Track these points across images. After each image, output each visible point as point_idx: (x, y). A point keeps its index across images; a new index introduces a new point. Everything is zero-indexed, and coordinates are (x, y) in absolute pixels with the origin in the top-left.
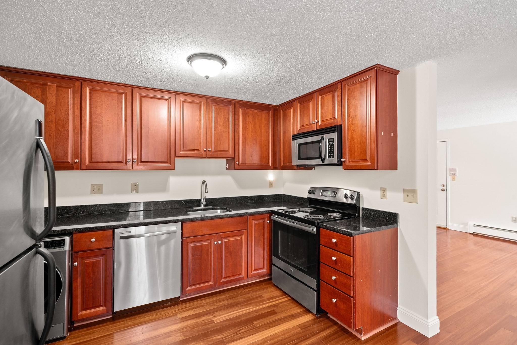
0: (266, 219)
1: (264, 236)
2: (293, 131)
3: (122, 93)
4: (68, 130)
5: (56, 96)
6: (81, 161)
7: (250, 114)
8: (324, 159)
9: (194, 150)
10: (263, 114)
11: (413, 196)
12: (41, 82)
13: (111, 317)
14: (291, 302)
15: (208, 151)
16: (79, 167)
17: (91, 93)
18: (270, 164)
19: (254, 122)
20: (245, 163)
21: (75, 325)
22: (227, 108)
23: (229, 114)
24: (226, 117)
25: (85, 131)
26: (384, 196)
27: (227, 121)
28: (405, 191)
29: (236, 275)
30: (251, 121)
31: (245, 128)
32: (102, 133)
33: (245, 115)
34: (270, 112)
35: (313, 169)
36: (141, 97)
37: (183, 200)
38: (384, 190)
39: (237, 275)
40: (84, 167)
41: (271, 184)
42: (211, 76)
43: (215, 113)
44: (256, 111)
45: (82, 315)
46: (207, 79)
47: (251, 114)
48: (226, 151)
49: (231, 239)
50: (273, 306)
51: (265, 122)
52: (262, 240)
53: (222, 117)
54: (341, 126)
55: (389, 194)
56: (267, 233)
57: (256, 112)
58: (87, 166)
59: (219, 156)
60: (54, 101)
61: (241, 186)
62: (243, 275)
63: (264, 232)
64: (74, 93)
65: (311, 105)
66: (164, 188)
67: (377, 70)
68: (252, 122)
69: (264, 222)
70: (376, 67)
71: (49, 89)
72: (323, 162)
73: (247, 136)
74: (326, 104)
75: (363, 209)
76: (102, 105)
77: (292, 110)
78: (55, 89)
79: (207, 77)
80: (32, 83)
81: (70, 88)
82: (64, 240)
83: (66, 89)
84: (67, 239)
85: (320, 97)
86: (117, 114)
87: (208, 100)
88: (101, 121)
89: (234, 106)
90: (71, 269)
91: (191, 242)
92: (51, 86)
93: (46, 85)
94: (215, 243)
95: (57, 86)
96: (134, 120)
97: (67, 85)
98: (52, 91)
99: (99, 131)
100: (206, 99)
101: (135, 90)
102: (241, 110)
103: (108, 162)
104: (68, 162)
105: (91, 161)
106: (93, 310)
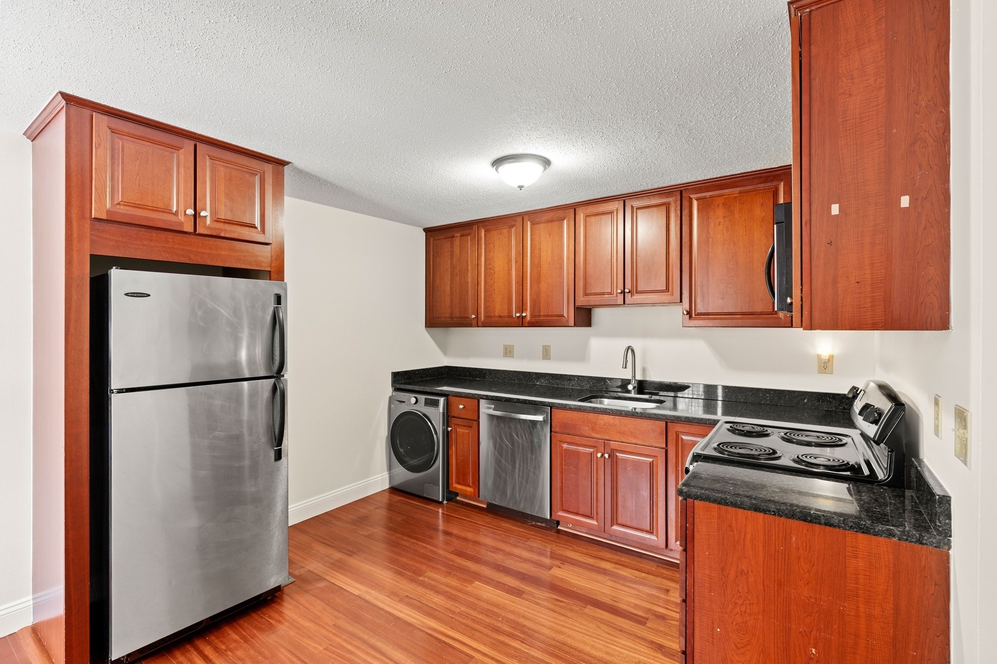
3: (513, 226)
4: (468, 282)
5: (460, 247)
6: (477, 317)
9: (605, 294)
12: (450, 235)
13: (485, 506)
15: (626, 294)
16: (478, 324)
17: (485, 235)
19: (730, 221)
21: (458, 498)
23: (669, 217)
24: (662, 224)
25: (481, 281)
26: (936, 424)
27: (664, 232)
28: (958, 414)
30: (721, 219)
31: (705, 240)
32: (494, 282)
33: (704, 210)
36: (533, 224)
38: (937, 403)
40: (480, 324)
41: (825, 366)
45: (455, 488)
46: (521, 189)
48: (661, 291)
49: (631, 458)
51: (765, 214)
55: (942, 418)
57: (736, 197)
58: (484, 322)
60: (458, 253)
61: (730, 362)
64: (473, 239)
66: (582, 356)
68: (723, 221)
71: (455, 240)
73: (712, 254)
76: (494, 247)
78: (459, 239)
79: (521, 187)
80: (445, 238)
81: (469, 234)
82: (438, 400)
83: (466, 237)
84: (442, 400)
86: (508, 255)
87: (627, 202)
88: (493, 266)
89: (679, 197)
90: (447, 435)
91: (564, 442)
92: (457, 236)
93: (453, 237)
94: (599, 455)
95: (461, 236)
96: (525, 259)
97: (468, 232)
98: (457, 241)
99: (491, 279)
100: (623, 201)
101: (526, 218)
102: (695, 204)
103: (500, 316)
104: (468, 317)
105: (486, 317)
106: (464, 488)
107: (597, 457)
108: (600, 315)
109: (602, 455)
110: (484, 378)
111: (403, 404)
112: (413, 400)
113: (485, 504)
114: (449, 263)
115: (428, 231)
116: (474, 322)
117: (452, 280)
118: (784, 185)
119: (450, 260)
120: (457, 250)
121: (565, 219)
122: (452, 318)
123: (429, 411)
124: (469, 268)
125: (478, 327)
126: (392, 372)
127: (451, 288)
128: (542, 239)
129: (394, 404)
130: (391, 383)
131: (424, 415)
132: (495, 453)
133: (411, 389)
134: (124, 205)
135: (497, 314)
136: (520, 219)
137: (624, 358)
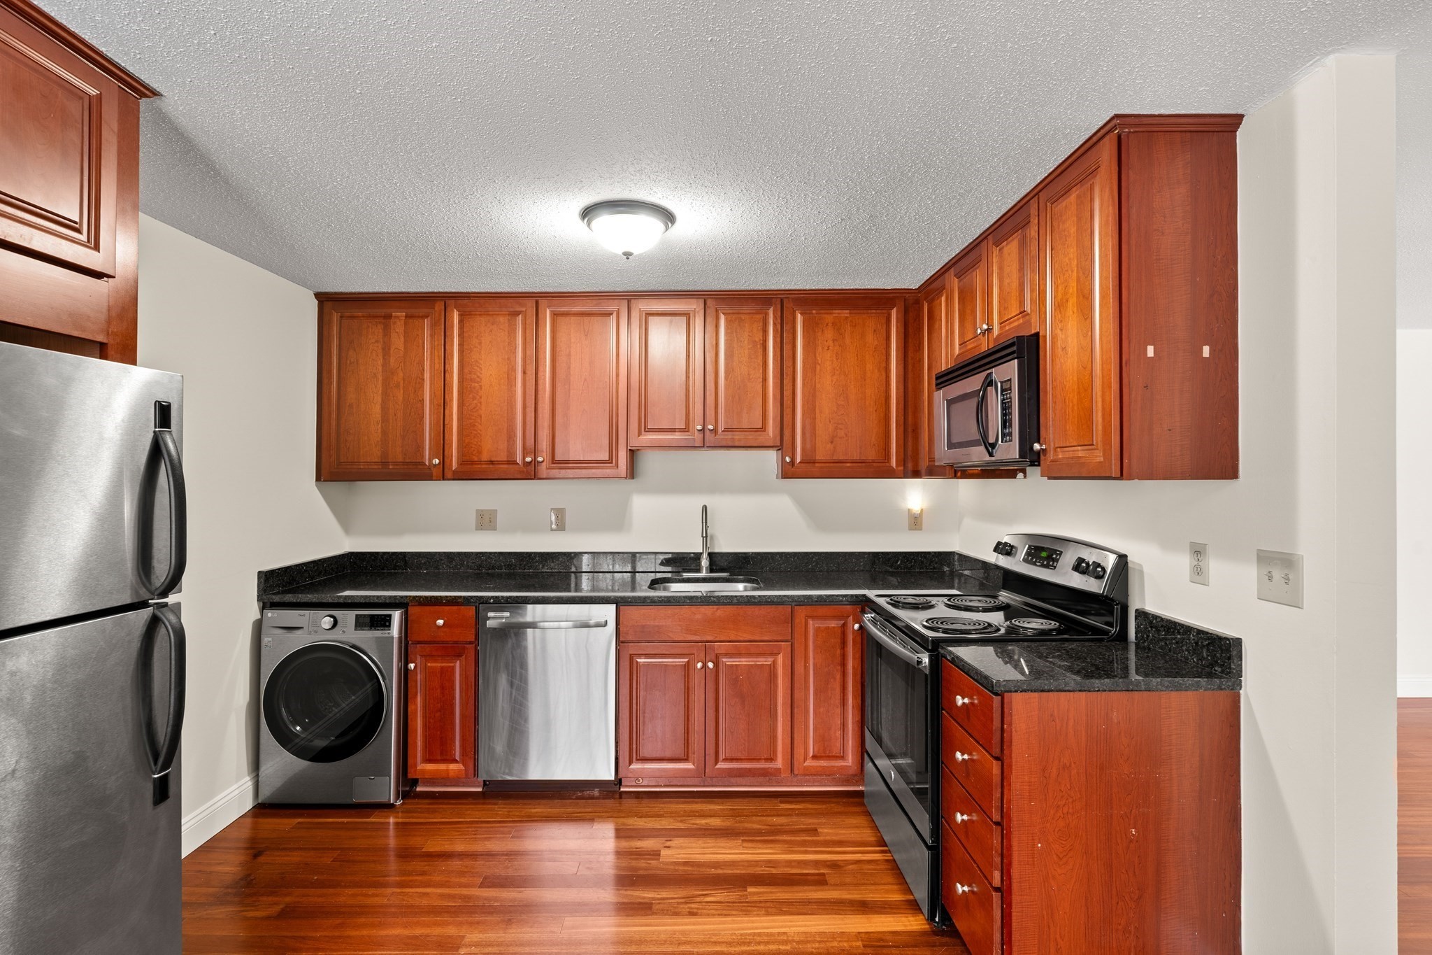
0: (851, 618)
1: (843, 664)
2: (947, 363)
3: (517, 314)
4: (423, 400)
5: (404, 337)
6: (443, 462)
7: (827, 325)
8: (993, 446)
9: (673, 430)
10: (871, 323)
11: (1287, 580)
13: (480, 789)
14: (887, 869)
15: (707, 433)
16: (443, 474)
17: (461, 322)
18: (894, 463)
19: (840, 346)
20: (814, 462)
21: (419, 789)
22: (759, 316)
23: (765, 332)
24: (757, 339)
25: (452, 400)
26: (1198, 573)
27: (760, 351)
28: (1264, 558)
29: (758, 760)
30: (830, 343)
31: (811, 367)
32: (480, 403)
33: (809, 328)
34: (894, 313)
35: (1020, 475)
36: (555, 315)
38: (1198, 552)
39: (760, 759)
40: (449, 474)
41: (916, 522)
42: (637, 251)
43: (726, 334)
44: (846, 313)
45: (423, 771)
46: (628, 258)
47: (830, 325)
48: (757, 430)
49: (744, 661)
50: (828, 863)
51: (876, 343)
52: (838, 676)
53: (746, 342)
54: (1037, 334)
55: (1214, 566)
56: (854, 658)
57: (847, 317)
58: (454, 472)
59: (737, 444)
60: (402, 347)
61: (820, 523)
62: (779, 763)
63: (844, 657)
64: (434, 325)
65: (978, 278)
66: (619, 522)
67: (1119, 137)
68: (832, 345)
69: (844, 625)
70: (1115, 127)
71: (395, 323)
72: (991, 455)
73: (818, 386)
74: (1007, 270)
75: (1141, 614)
76: (480, 344)
77: (943, 299)
78: (402, 322)
79: (628, 255)
80: (369, 317)
81: (427, 317)
82: (390, 616)
83: (420, 320)
84: (396, 615)
85: (996, 251)
86: (508, 359)
87: (709, 302)
88: (478, 377)
89: (779, 306)
90: (405, 675)
91: (640, 656)
92: (397, 317)
93: (389, 317)
94: (699, 665)
95: (406, 317)
96: (541, 369)
97: (423, 311)
98: (398, 327)
99: (474, 398)
100: (703, 300)
101: (543, 303)
102: (799, 318)
103: (492, 462)
104: (423, 464)
105: (461, 463)
106: (442, 767)
107: (696, 667)
108: (652, 463)
109: (705, 666)
110: (437, 567)
111: (299, 632)
112: (327, 622)
113: (478, 786)
114: (380, 362)
115: (326, 300)
116: (435, 472)
117: (385, 395)
118: (897, 312)
119: (381, 357)
120: (398, 342)
121: (612, 314)
122: (385, 463)
123: (366, 639)
124: (427, 376)
125: (444, 479)
126: (260, 573)
127: (384, 409)
128: (572, 341)
129: (268, 635)
130: (256, 593)
131: (354, 647)
132: (511, 694)
133: (314, 600)
135: (485, 457)
136: (531, 304)
137: (703, 522)
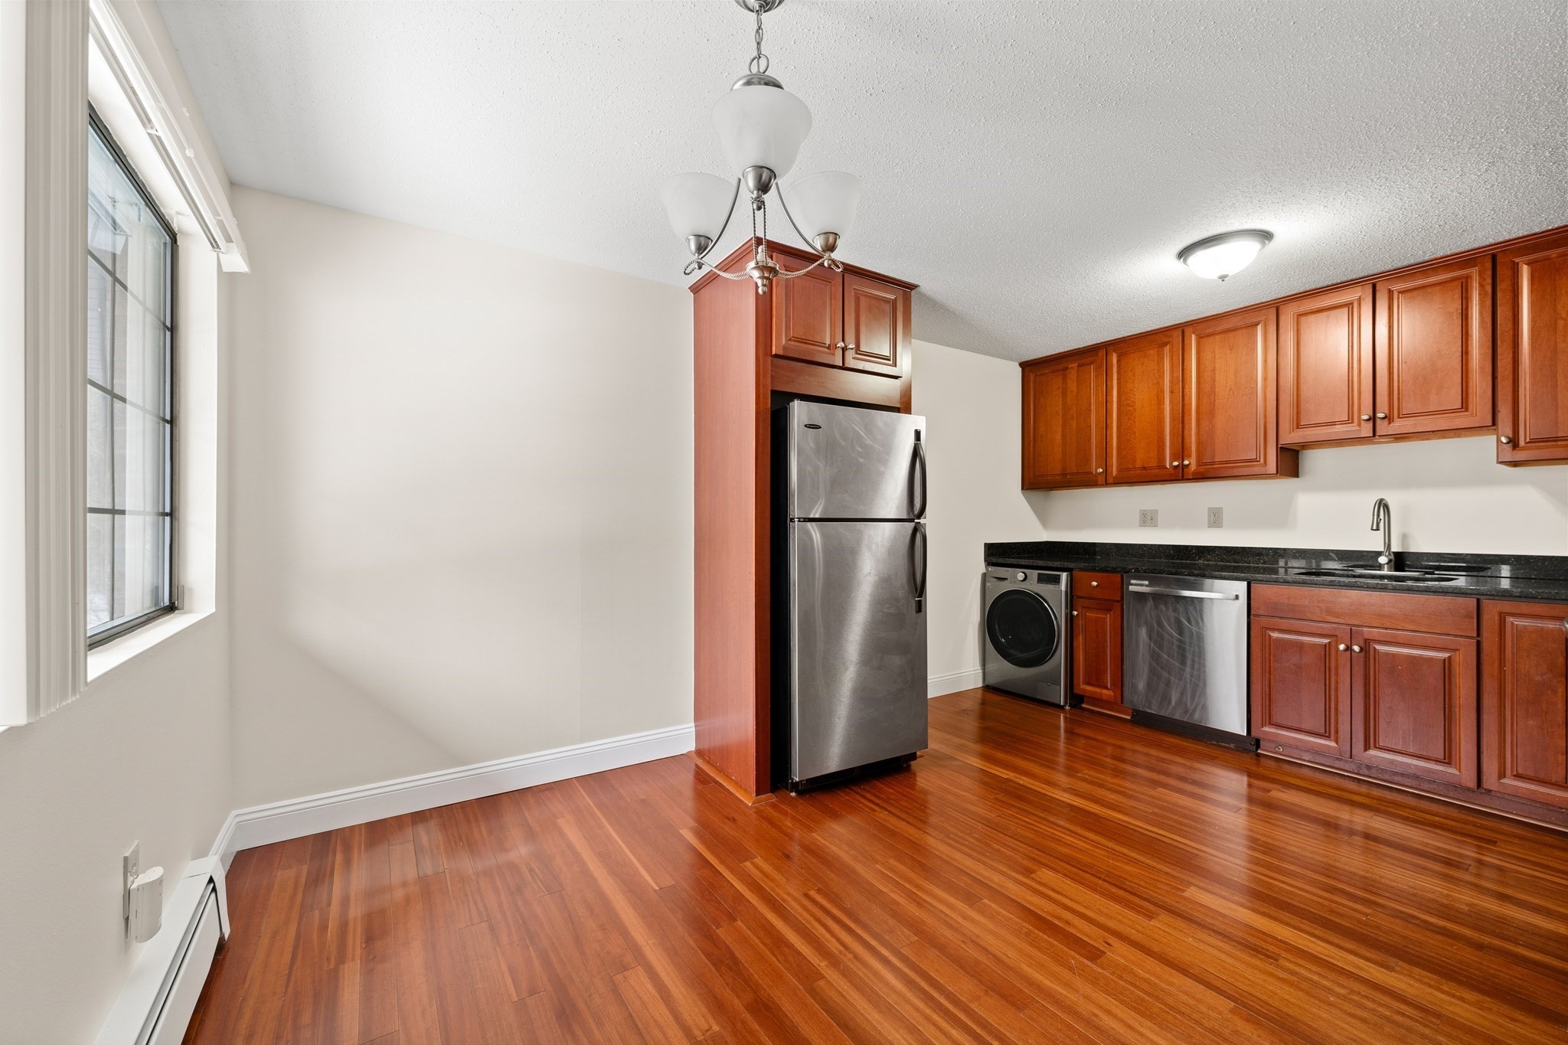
3: (1165, 345)
4: (1090, 426)
5: (1077, 381)
6: (1106, 471)
9: (1331, 423)
12: (1061, 366)
13: (1129, 718)
15: (1378, 422)
16: (1105, 482)
17: (1118, 361)
21: (1083, 705)
22: (1457, 282)
23: (1465, 298)
24: (1453, 309)
25: (1112, 423)
27: (1458, 321)
29: (1427, 759)
31: (1548, 323)
32: (1135, 422)
33: (1544, 278)
36: (1200, 338)
37: (1332, 551)
39: (1429, 759)
40: (1110, 480)
45: (1084, 690)
46: (1223, 281)
48: (1454, 411)
53: (1435, 315)
58: (1116, 479)
59: (1420, 429)
60: (1075, 389)
62: (1457, 770)
64: (1098, 368)
66: (1283, 518)
71: (1070, 373)
73: (1562, 346)
76: (1134, 375)
78: (1076, 371)
79: (1223, 278)
80: (1053, 372)
81: (1092, 363)
82: (1059, 575)
83: (1088, 367)
84: (1064, 576)
86: (1158, 383)
87: (1381, 285)
88: (1132, 402)
89: (1489, 265)
90: (1071, 620)
91: (1274, 630)
92: (1072, 368)
93: (1066, 369)
94: (1342, 647)
95: (1079, 366)
96: (1187, 386)
97: (1090, 359)
98: (1073, 375)
99: (1129, 419)
100: (1371, 285)
101: (1188, 331)
102: (1525, 272)
103: (1144, 468)
104: (1090, 473)
105: (1120, 470)
106: (1098, 690)
107: (1338, 648)
108: (1315, 460)
109: (1349, 648)
111: (1006, 581)
112: (1021, 576)
113: (1128, 715)
114: (1060, 403)
115: (1030, 368)
116: (1101, 479)
117: (1064, 426)
119: (1061, 399)
120: (1072, 386)
121: (1258, 325)
122: (1064, 474)
123: (1044, 590)
124: (1093, 407)
125: (1108, 486)
126: (985, 544)
127: (1064, 436)
128: (1217, 357)
129: (989, 582)
130: (983, 557)
131: (1037, 594)
132: (1150, 646)
133: (1015, 563)
134: (794, 341)
135: (1139, 464)
136: (1178, 333)
137: (1373, 515)
